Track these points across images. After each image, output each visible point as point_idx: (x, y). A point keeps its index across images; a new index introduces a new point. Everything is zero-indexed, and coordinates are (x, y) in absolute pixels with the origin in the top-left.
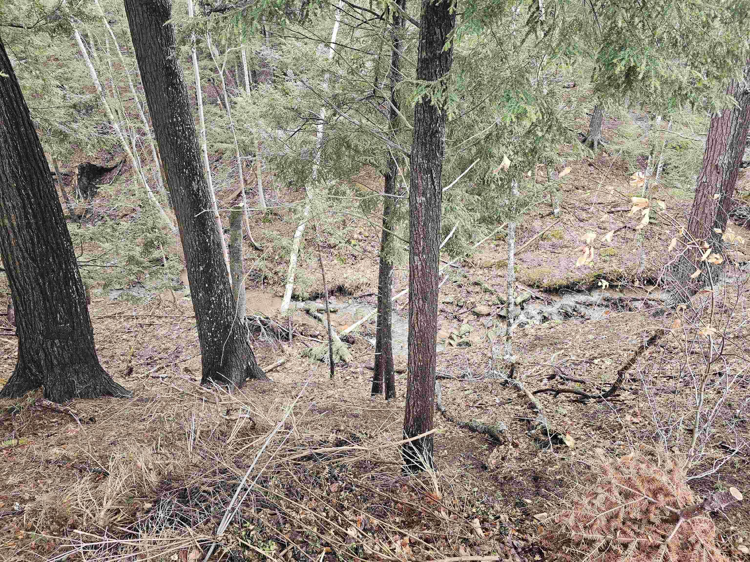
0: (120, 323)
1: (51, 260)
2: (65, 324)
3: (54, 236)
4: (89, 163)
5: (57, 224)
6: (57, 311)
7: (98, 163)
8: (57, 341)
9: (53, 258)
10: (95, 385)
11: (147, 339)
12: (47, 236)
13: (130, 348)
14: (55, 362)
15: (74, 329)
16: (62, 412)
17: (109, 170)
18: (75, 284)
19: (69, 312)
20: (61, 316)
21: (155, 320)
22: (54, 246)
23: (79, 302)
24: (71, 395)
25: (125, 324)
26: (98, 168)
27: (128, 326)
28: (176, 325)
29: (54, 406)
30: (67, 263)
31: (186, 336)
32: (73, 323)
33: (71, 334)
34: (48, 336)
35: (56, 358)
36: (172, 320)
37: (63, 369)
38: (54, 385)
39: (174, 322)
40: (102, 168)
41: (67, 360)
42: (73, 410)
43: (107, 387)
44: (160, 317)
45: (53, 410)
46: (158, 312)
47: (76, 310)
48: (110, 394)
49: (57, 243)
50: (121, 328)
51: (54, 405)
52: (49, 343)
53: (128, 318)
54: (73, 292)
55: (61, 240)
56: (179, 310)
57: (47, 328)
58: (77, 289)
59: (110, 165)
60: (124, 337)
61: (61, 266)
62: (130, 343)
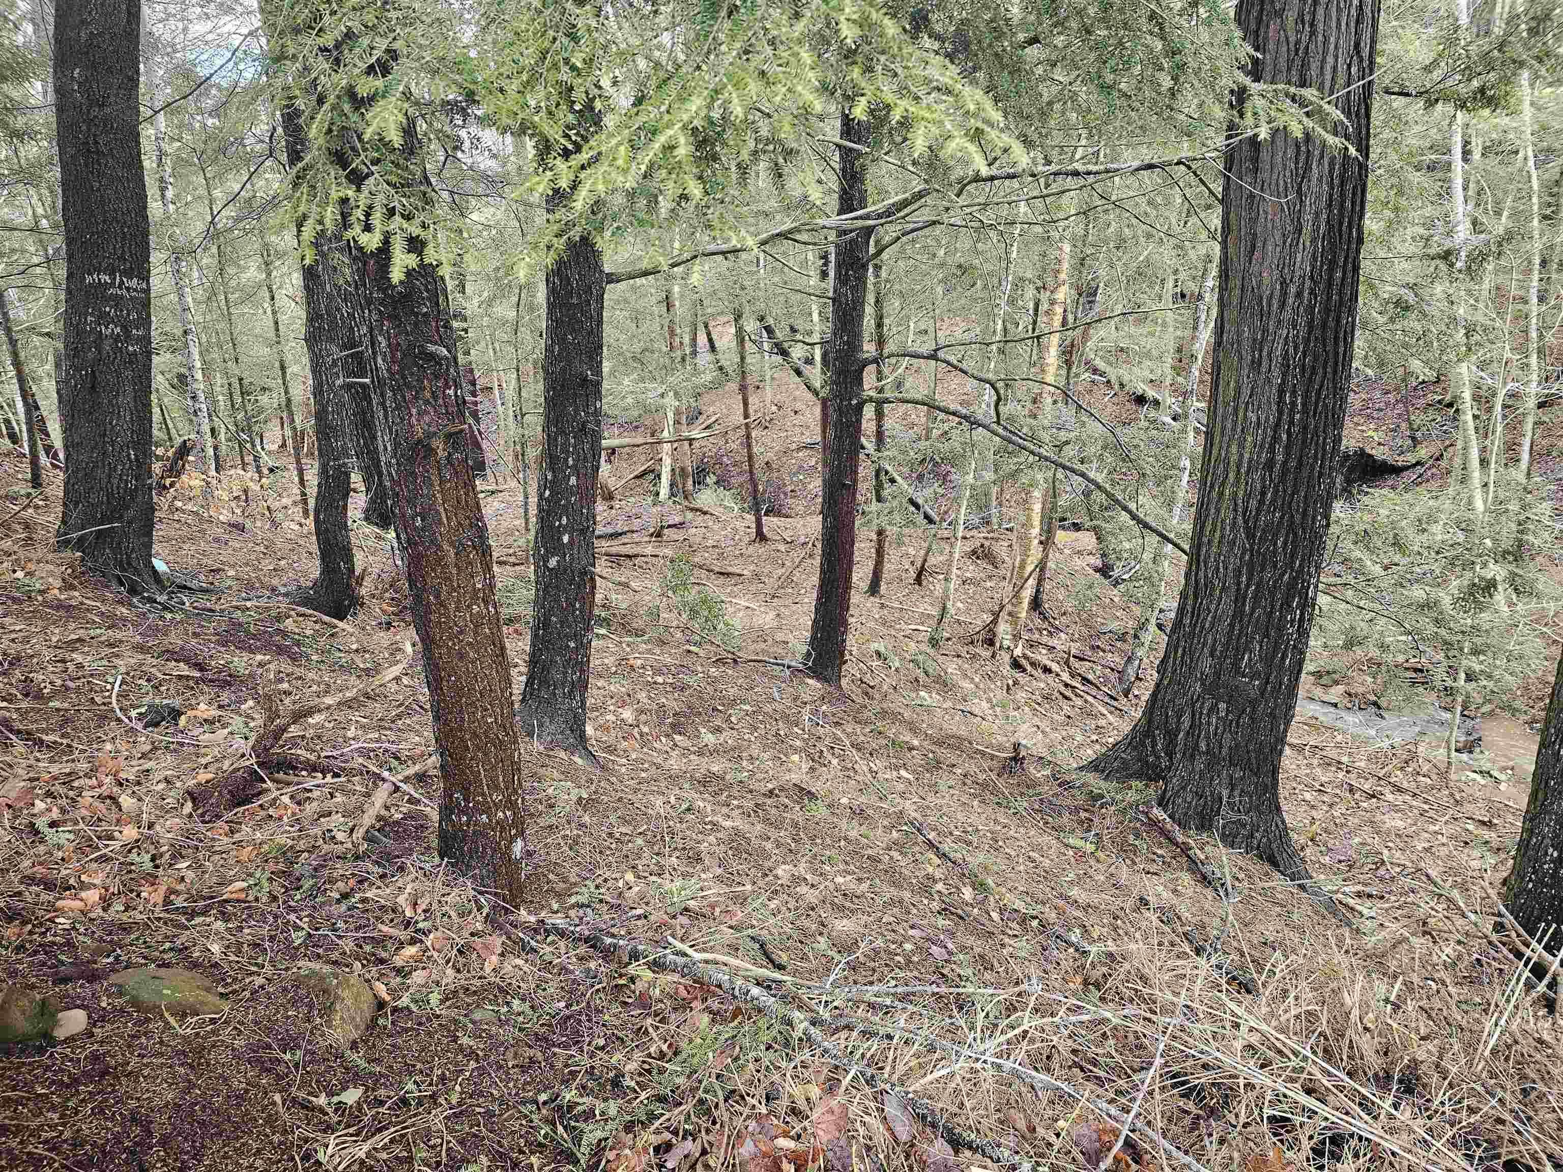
0: (1309, 765)
1: (1279, 543)
2: (1252, 679)
3: (1305, 497)
4: (1362, 449)
5: (1321, 474)
6: (1248, 649)
7: (1379, 453)
8: (1222, 706)
9: (1285, 543)
10: (1255, 828)
11: (1353, 821)
12: (1293, 494)
13: (1312, 824)
14: (1203, 746)
15: (1262, 694)
16: (1177, 845)
17: (1397, 470)
18: (1303, 606)
19: (1268, 660)
20: (1250, 660)
21: (1386, 791)
22: (1298, 518)
23: (1295, 647)
24: (1205, 824)
25: (1318, 771)
26: (1375, 461)
27: (1324, 779)
28: (1434, 821)
29: (1168, 826)
30: (1307, 559)
31: (1450, 856)
32: (1267, 683)
33: (1253, 704)
34: (1212, 688)
35: (1208, 738)
36: (1426, 807)
37: (1209, 766)
38: (1184, 788)
39: (1432, 813)
40: (1384, 463)
41: (1225, 751)
42: (1198, 852)
43: (1274, 846)
44: (1400, 790)
45: (1164, 833)
46: (1398, 777)
47: (1283, 658)
48: (1274, 863)
49: (1305, 514)
50: (1307, 775)
51: (1169, 824)
52: (1207, 705)
53: (1327, 763)
54: (1293, 621)
55: (1315, 510)
56: (1452, 795)
57: (1217, 674)
58: (1302, 619)
59: (1400, 461)
60: (1308, 796)
61: (1293, 562)
62: (1314, 813)
